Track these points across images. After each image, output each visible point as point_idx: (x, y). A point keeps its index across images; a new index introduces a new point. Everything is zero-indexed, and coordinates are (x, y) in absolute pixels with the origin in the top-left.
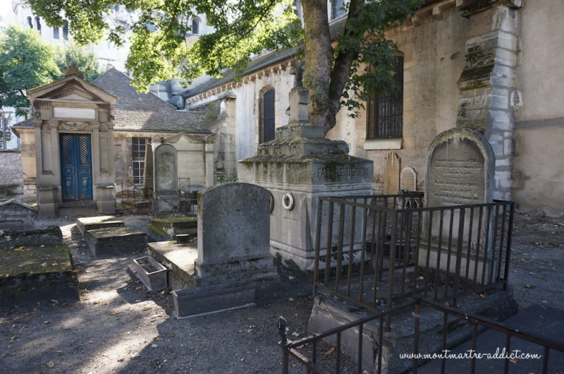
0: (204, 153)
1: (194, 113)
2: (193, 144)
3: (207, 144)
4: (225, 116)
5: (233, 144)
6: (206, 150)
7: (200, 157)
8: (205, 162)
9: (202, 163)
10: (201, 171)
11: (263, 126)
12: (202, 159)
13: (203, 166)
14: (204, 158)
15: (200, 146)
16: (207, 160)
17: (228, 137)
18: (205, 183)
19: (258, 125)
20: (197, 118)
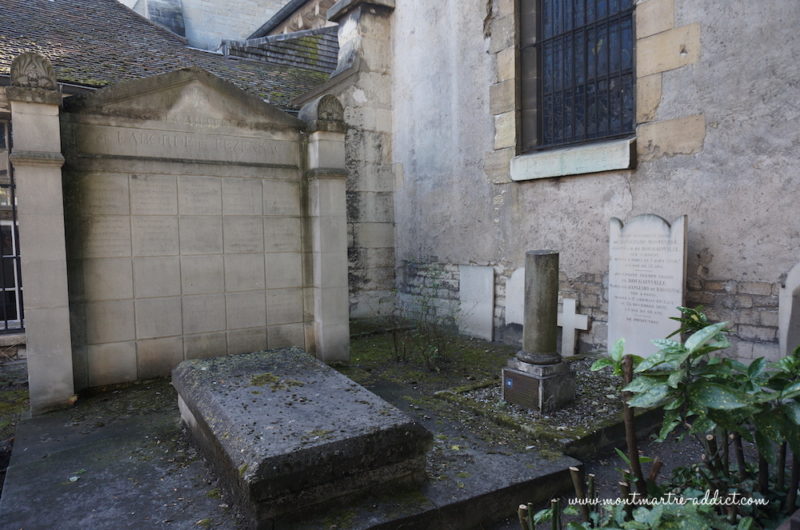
0: (304, 178)
1: (249, 63)
2: (247, 132)
3: (316, 136)
4: (356, 67)
5: (383, 165)
6: (314, 162)
7: (283, 195)
8: (306, 219)
9: (295, 227)
10: (292, 263)
11: (532, 76)
12: (294, 207)
13: (296, 242)
14: (305, 202)
15: (281, 142)
16: (315, 211)
17: (370, 141)
18: (309, 319)
19: (510, 72)
20: (262, 77)
